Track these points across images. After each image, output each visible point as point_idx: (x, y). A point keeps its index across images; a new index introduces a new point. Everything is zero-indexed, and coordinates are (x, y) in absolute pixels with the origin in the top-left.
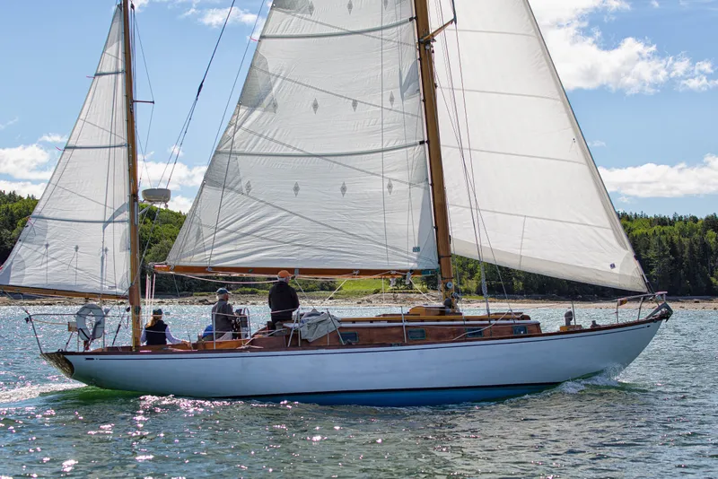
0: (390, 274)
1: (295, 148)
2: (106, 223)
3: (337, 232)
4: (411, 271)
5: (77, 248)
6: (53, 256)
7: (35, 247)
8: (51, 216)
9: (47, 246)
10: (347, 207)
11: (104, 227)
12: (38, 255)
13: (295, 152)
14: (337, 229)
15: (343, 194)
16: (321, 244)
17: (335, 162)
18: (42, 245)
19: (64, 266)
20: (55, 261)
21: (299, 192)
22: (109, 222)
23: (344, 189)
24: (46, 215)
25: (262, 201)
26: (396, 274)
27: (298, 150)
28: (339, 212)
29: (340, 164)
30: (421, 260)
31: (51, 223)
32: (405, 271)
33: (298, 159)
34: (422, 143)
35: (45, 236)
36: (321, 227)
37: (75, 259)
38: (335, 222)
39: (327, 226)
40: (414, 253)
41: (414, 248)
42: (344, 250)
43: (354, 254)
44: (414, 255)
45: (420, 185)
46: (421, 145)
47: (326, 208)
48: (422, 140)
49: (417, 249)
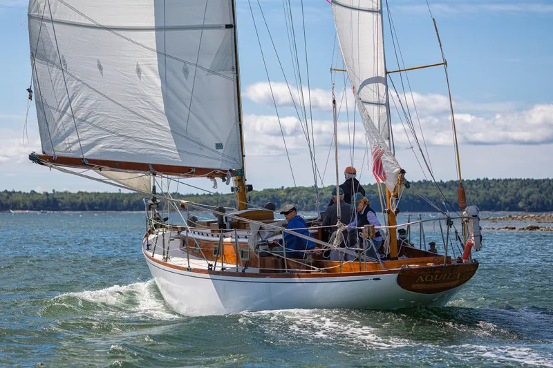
1: (87, 18)
3: (147, 122)
13: (89, 22)
15: (140, 77)
16: (138, 135)
17: (124, 37)
21: (103, 71)
23: (139, 71)
26: (219, 174)
27: (90, 19)
28: (142, 99)
29: (129, 40)
30: (225, 158)
34: (229, 27)
38: (142, 110)
39: (136, 113)
40: (217, 150)
41: (217, 144)
42: (160, 144)
43: (168, 148)
44: (218, 153)
45: (222, 72)
46: (227, 30)
47: (129, 93)
48: (229, 23)
49: (219, 146)
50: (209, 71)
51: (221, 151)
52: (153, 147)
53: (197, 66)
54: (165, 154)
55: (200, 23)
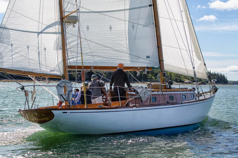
0: (137, 69)
1: (86, 9)
2: (39, 33)
3: (109, 49)
4: (147, 67)
5: (28, 47)
6: (16, 51)
7: (6, 45)
8: (10, 27)
9: (12, 45)
10: (113, 37)
11: (38, 36)
12: (8, 50)
13: (86, 10)
14: (109, 47)
15: (111, 31)
16: (101, 55)
17: (105, 15)
18: (9, 44)
19: (23, 57)
20: (17, 54)
21: (89, 30)
22: (41, 33)
23: (111, 28)
24: (8, 27)
25: (71, 34)
26: (140, 69)
27: (88, 9)
28: (109, 39)
29: (108, 16)
30: (150, 62)
31: (12, 32)
32: (144, 68)
33: (88, 14)
34: (150, 6)
35: (10, 39)
36: (101, 46)
37: (28, 53)
38: (107, 44)
39: (103, 46)
40: (147, 59)
41: (147, 56)
42: (113, 58)
43: (118, 59)
44: (147, 60)
45: (149, 26)
46: (150, 7)
47: (103, 37)
48: (150, 4)
49: (148, 57)
50: (144, 26)
51: (149, 59)
52: (107, 59)
53: (138, 24)
54: (114, 62)
55: (140, 6)
